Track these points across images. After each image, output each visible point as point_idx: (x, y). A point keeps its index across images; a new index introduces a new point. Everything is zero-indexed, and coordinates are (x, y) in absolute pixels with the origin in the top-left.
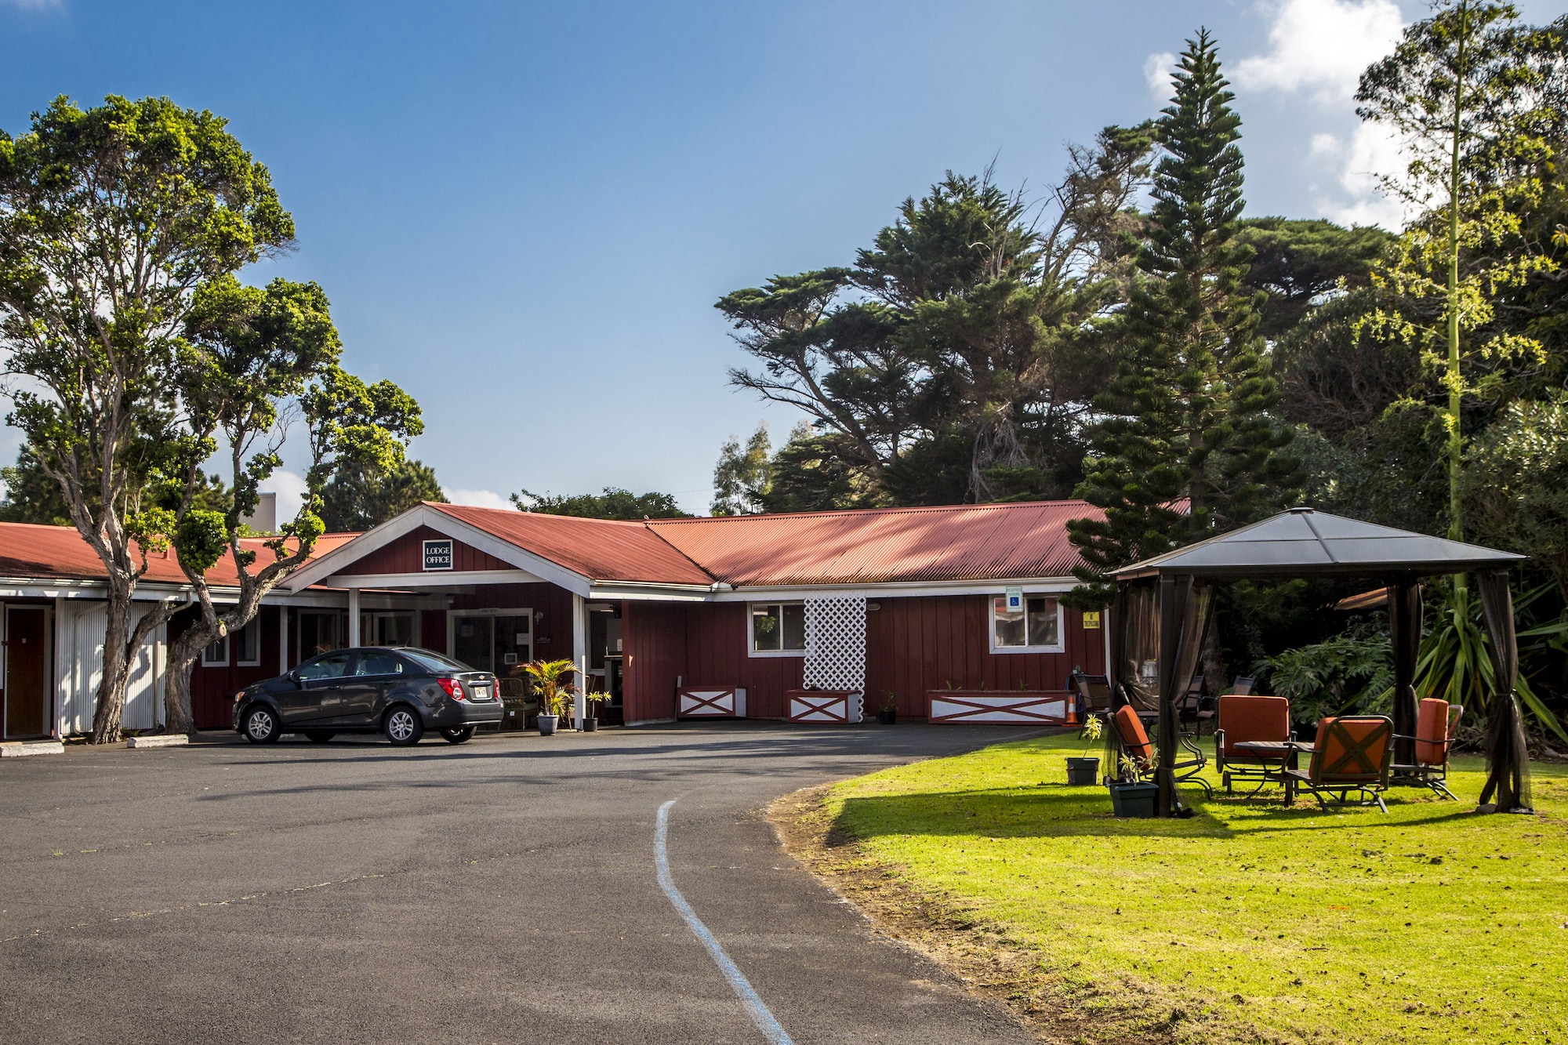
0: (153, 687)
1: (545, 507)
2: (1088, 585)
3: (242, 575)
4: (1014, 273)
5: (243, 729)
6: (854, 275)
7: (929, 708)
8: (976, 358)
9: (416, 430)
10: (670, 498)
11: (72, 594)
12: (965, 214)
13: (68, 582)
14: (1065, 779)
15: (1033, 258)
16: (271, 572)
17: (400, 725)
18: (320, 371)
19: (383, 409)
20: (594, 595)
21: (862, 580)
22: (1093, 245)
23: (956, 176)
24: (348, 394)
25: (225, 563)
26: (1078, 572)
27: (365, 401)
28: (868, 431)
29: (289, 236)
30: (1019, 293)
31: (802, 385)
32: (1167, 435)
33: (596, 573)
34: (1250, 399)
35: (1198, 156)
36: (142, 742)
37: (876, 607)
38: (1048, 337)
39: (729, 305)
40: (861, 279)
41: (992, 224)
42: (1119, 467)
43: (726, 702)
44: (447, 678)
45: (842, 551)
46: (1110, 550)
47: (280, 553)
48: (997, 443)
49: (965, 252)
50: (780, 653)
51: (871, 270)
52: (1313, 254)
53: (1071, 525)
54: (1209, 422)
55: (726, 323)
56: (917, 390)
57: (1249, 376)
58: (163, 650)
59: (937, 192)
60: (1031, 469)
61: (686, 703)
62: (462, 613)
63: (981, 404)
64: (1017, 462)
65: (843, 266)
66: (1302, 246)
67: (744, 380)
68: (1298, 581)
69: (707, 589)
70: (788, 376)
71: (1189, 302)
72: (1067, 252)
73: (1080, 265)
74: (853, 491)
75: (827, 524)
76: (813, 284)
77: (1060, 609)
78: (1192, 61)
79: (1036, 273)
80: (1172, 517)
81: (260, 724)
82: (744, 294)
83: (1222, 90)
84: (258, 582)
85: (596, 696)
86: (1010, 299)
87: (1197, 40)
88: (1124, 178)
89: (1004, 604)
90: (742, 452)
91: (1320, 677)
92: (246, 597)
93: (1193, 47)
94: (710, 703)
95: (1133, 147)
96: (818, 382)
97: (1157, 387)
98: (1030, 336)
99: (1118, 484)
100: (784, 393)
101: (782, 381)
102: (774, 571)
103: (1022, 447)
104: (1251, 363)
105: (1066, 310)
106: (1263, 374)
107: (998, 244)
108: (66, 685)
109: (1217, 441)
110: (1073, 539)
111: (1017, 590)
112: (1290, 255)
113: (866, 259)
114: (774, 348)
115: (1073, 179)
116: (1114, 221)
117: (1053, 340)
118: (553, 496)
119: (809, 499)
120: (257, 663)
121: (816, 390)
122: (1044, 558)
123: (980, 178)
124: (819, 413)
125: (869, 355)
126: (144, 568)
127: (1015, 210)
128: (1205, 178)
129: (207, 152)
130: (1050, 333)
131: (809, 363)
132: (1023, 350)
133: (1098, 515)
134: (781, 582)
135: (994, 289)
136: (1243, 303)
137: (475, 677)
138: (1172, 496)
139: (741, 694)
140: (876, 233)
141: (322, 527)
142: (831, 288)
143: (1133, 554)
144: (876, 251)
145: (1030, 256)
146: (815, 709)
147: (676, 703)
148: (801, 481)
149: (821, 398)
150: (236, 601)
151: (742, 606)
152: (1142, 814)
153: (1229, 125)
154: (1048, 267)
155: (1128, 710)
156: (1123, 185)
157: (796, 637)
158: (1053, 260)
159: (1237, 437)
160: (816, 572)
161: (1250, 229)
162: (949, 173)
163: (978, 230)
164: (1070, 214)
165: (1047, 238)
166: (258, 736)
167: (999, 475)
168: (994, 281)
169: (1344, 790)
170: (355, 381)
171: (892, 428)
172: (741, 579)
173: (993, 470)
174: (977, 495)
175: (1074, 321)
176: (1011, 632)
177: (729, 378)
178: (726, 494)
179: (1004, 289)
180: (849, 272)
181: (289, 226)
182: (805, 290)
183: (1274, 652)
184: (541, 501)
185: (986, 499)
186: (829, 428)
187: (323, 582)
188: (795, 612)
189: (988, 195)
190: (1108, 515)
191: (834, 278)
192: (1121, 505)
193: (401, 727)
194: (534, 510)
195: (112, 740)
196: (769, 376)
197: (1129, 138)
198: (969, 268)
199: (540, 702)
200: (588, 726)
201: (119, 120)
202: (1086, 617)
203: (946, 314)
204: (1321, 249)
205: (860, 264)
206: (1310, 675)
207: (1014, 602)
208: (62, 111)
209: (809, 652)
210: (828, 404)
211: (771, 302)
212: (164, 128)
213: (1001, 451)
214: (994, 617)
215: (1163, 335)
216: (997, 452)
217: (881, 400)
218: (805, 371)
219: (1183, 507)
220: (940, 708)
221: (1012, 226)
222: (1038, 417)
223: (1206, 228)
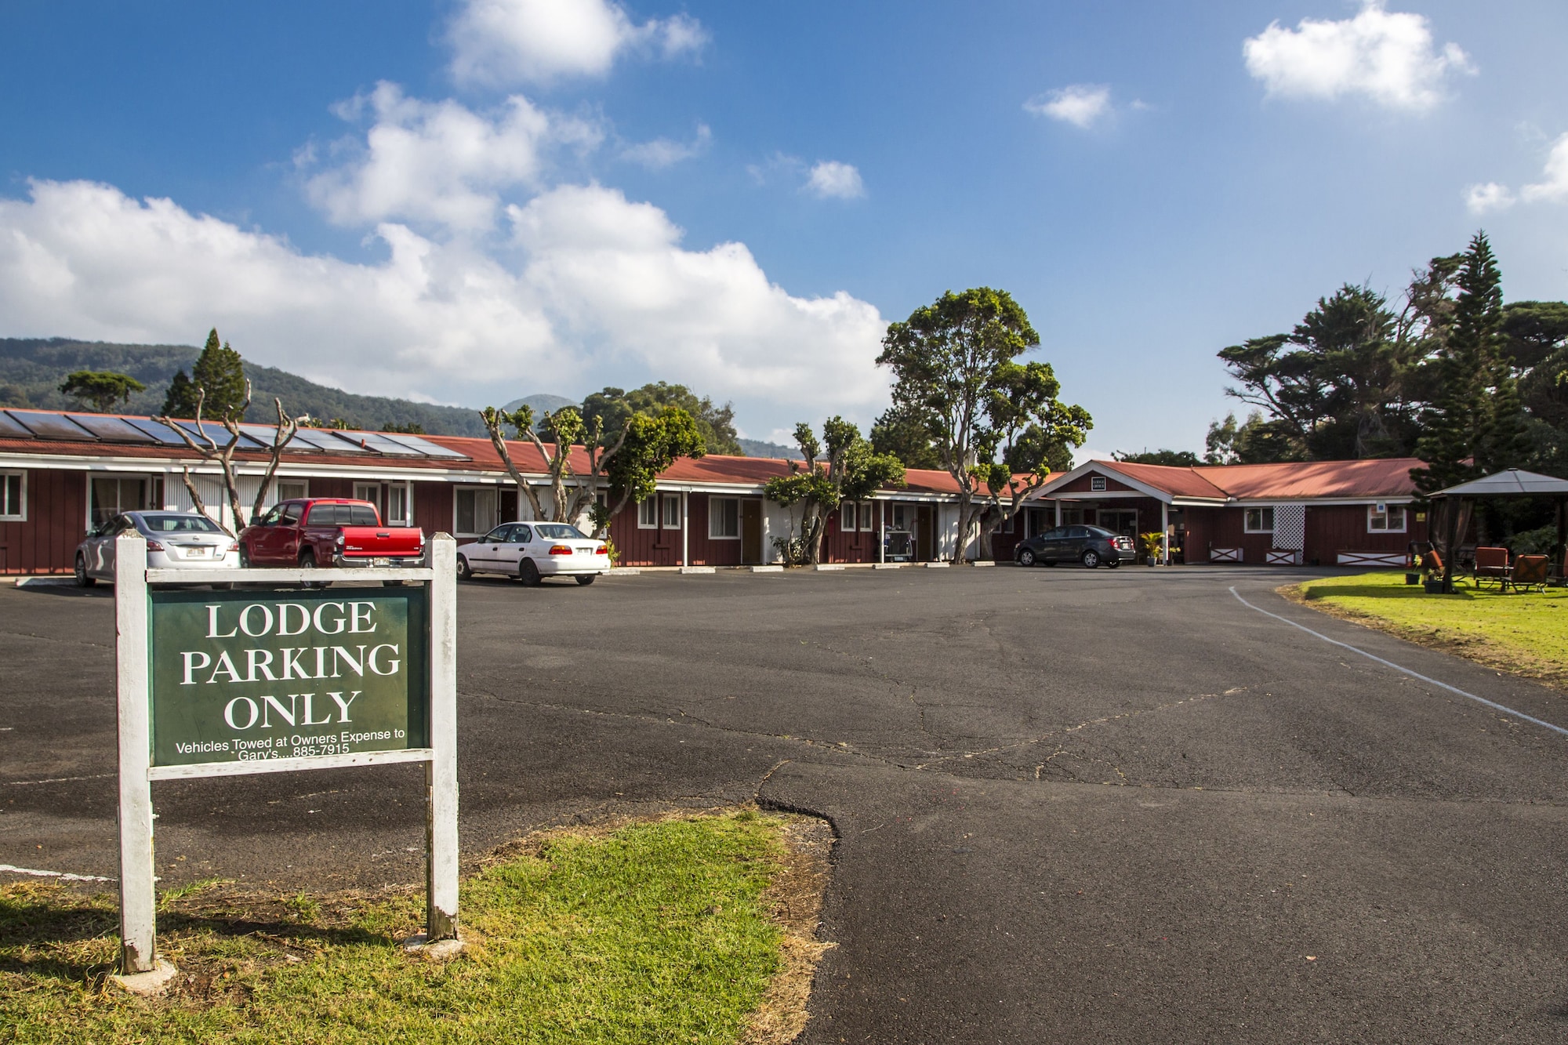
0: (975, 541)
1: (1128, 459)
2: (1419, 500)
3: (1013, 492)
4: (1381, 335)
5: (1019, 560)
6: (1292, 338)
7: (1336, 558)
8: (1359, 380)
9: (1090, 427)
10: (1193, 454)
11: (947, 500)
12: (1354, 306)
13: (946, 495)
14: (1405, 582)
15: (1393, 325)
16: (1025, 491)
17: (1090, 559)
18: (1047, 401)
19: (1075, 417)
20: (1174, 503)
21: (1303, 497)
22: (1427, 318)
23: (1348, 285)
24: (1060, 411)
25: (1007, 488)
26: (1414, 494)
27: (1067, 414)
28: (1298, 418)
29: (1038, 342)
30: (1385, 347)
31: (1263, 395)
32: (1461, 427)
33: (1174, 492)
34: (1504, 410)
35: (1477, 292)
36: (977, 564)
37: (1310, 510)
38: (1399, 369)
39: (1224, 354)
40: (1296, 339)
41: (1368, 309)
42: (1436, 443)
43: (1234, 554)
44: (1111, 539)
45: (1292, 482)
46: (1431, 483)
47: (1029, 483)
48: (1371, 425)
49: (1354, 324)
50: (1261, 531)
51: (1301, 335)
52: (1554, 321)
53: (1411, 471)
54: (1484, 421)
55: (1223, 363)
56: (1326, 396)
57: (1505, 398)
58: (979, 525)
59: (1339, 294)
60: (1389, 439)
61: (1214, 554)
62: (1103, 511)
63: (1362, 404)
64: (1382, 435)
65: (1286, 333)
66: (1547, 318)
67: (1232, 393)
68: (1527, 499)
69: (1225, 500)
70: (1257, 390)
71: (1473, 363)
72: (1410, 324)
73: (1418, 330)
74: (1290, 449)
75: (1284, 469)
76: (1271, 343)
77: (1405, 512)
78: (1475, 245)
79: (1394, 334)
80: (1463, 467)
81: (1027, 557)
82: (1233, 349)
83: (1491, 259)
84: (1020, 496)
85: (1173, 550)
86: (1379, 350)
87: (1478, 235)
88: (1443, 284)
89: (1376, 510)
90: (1221, 426)
91: (1538, 545)
92: (1015, 502)
93: (1476, 238)
94: (1225, 554)
95: (1448, 269)
96: (1272, 393)
97: (1457, 404)
98: (1390, 369)
99: (1435, 452)
100: (1254, 400)
101: (1253, 393)
102: (1258, 492)
103: (1385, 427)
104: (1505, 392)
105: (1410, 355)
106: (1513, 397)
107: (1372, 320)
108: (942, 539)
109: (1487, 430)
110: (1412, 478)
111: (1381, 504)
112: (1541, 322)
113: (1299, 329)
114: (1248, 377)
115: (1414, 286)
116: (1438, 306)
117: (1403, 371)
118: (1133, 453)
119: (1267, 454)
120: (1012, 532)
121: (1271, 397)
122: (1397, 487)
123: (1362, 286)
124: (1272, 410)
125: (1300, 379)
126: (977, 489)
127: (1381, 302)
128: (1482, 302)
129: (1006, 310)
130: (1401, 368)
131: (1267, 384)
132: (1385, 377)
133: (1424, 466)
134: (1262, 497)
135: (1371, 345)
136: (1502, 363)
137: (1123, 539)
138: (1464, 457)
139: (1241, 551)
140: (1304, 316)
141: (1049, 471)
142: (1279, 345)
143: (1443, 485)
144: (1304, 325)
145: (1391, 324)
146: (1278, 558)
147: (1209, 555)
148: (1261, 444)
149: (1274, 402)
150: (1011, 504)
151: (1242, 509)
152: (1437, 592)
153: (1494, 276)
154: (1400, 331)
155: (1434, 552)
156: (1443, 288)
157: (1269, 524)
158: (1403, 328)
159: (1497, 428)
160: (1280, 492)
161: (1516, 309)
162: (1345, 284)
163: (1361, 314)
164: (1413, 302)
165: (1400, 316)
166: (1026, 563)
167: (1372, 442)
168: (1370, 341)
169: (1528, 586)
170: (1062, 405)
171: (1314, 416)
172: (1242, 496)
173: (1369, 440)
174: (1360, 453)
175: (1415, 361)
176: (1378, 523)
177: (1225, 392)
178: (1213, 449)
179: (1376, 345)
180: (1288, 336)
181: (1038, 337)
182: (1266, 346)
183: (1516, 533)
184: (1126, 455)
185: (1364, 457)
186: (1278, 417)
187: (1045, 496)
188: (1269, 512)
189: (1367, 294)
190: (1430, 466)
191: (1281, 339)
192: (1437, 461)
193: (1090, 560)
194: (1123, 460)
195: (962, 562)
196: (1246, 391)
197: (1446, 264)
198: (1356, 333)
199: (1148, 552)
200: (1169, 563)
201: (972, 299)
202: (1418, 515)
203: (1343, 358)
204: (1559, 319)
205: (1296, 332)
206: (1533, 544)
207: (1381, 508)
208: (949, 297)
209: (1276, 531)
210: (1278, 405)
211: (1247, 353)
212: (990, 301)
213: (1374, 429)
214: (1370, 517)
215: (1460, 379)
216: (1371, 430)
217: (1306, 403)
218: (1265, 388)
219: (1469, 462)
220: (1342, 559)
221: (1380, 309)
222: (1394, 410)
223: (1482, 327)
